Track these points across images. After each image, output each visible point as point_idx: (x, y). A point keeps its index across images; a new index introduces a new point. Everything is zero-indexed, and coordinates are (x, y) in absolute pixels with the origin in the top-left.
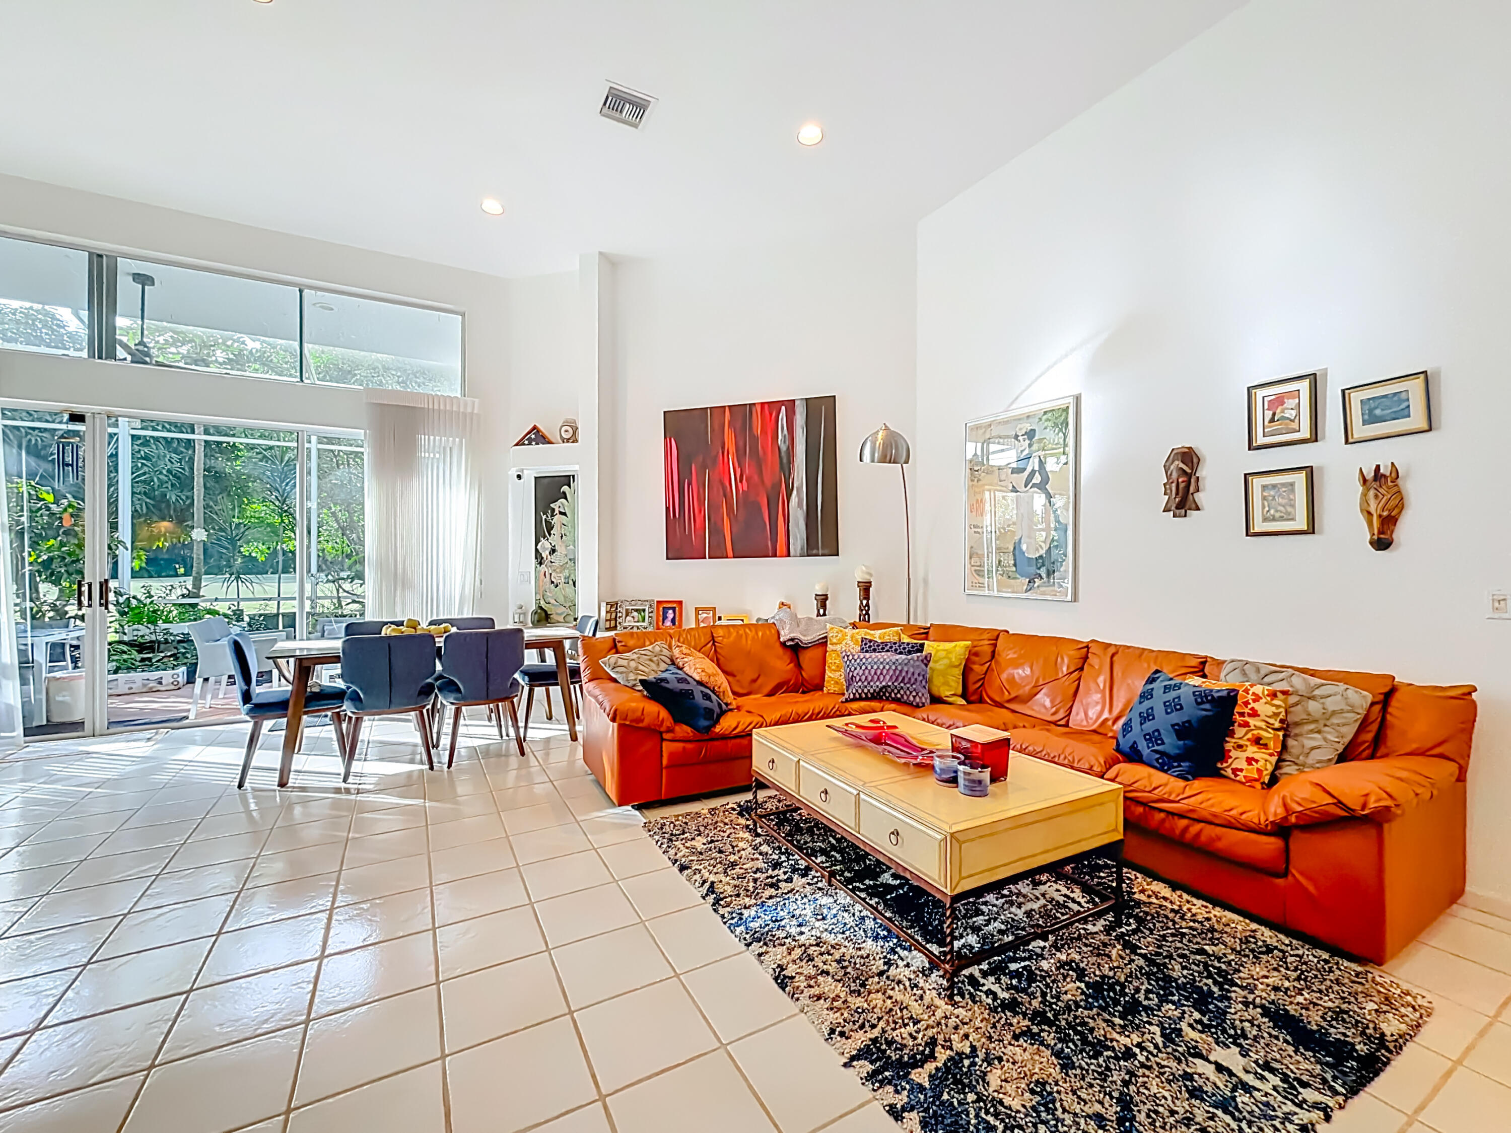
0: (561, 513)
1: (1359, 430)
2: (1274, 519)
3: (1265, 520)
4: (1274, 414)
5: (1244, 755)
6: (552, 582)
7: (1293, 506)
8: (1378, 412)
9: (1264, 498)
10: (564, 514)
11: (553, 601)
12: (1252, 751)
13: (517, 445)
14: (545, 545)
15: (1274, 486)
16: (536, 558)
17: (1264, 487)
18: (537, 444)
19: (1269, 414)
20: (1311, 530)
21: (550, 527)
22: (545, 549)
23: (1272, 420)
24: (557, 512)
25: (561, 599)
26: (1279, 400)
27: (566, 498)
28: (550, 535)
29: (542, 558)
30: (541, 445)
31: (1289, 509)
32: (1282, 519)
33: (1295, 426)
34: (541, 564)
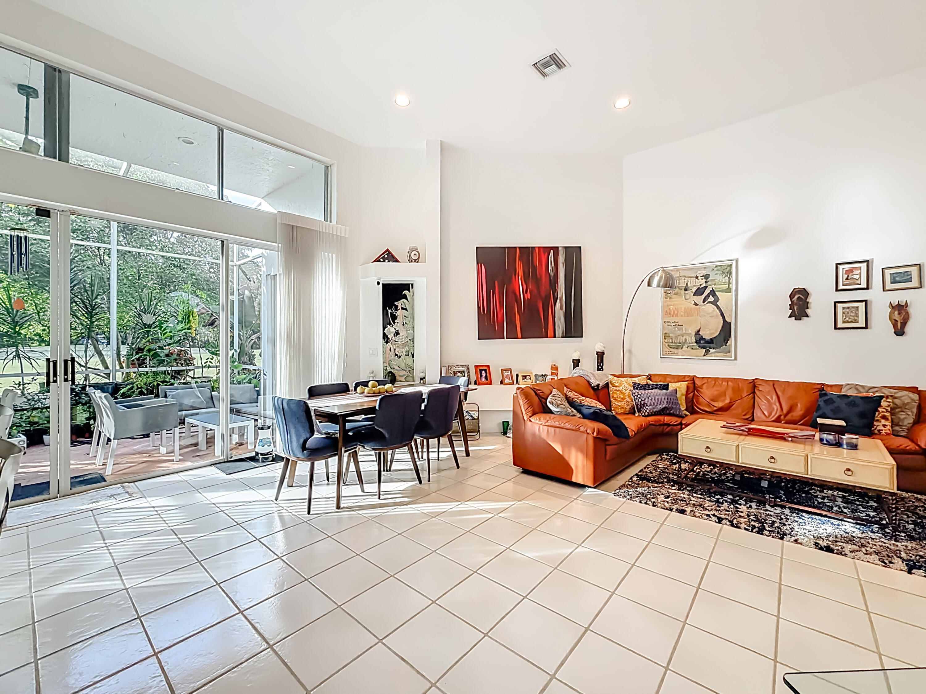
0: (402, 308)
1: (889, 286)
2: (848, 322)
3: (844, 322)
4: (848, 276)
5: (881, 424)
6: (396, 355)
7: (858, 317)
8: (897, 279)
9: (844, 313)
10: (406, 309)
11: (396, 368)
12: (883, 422)
13: (375, 261)
14: (390, 330)
15: (848, 308)
16: (384, 338)
17: (844, 308)
18: (389, 261)
19: (846, 276)
20: (866, 327)
21: (394, 318)
22: (390, 333)
23: (847, 279)
24: (399, 307)
25: (403, 366)
26: (851, 270)
27: (407, 299)
28: (394, 323)
29: (389, 338)
30: (391, 263)
31: (856, 318)
32: (852, 322)
33: (858, 282)
34: (387, 342)
